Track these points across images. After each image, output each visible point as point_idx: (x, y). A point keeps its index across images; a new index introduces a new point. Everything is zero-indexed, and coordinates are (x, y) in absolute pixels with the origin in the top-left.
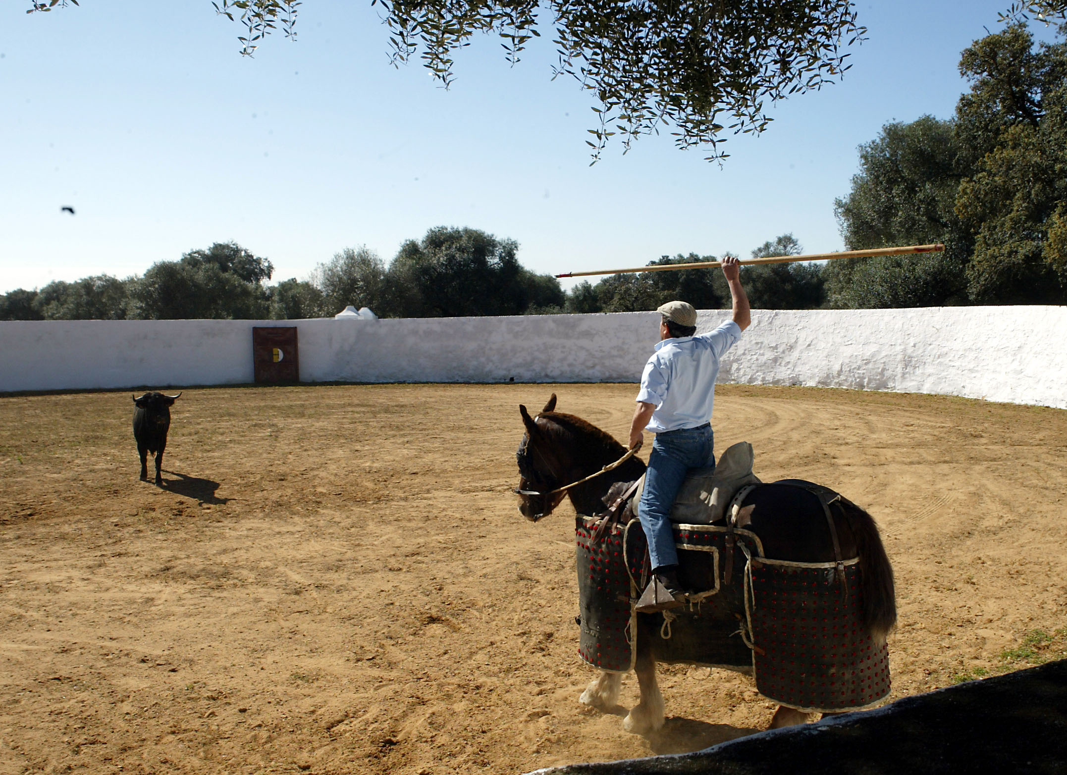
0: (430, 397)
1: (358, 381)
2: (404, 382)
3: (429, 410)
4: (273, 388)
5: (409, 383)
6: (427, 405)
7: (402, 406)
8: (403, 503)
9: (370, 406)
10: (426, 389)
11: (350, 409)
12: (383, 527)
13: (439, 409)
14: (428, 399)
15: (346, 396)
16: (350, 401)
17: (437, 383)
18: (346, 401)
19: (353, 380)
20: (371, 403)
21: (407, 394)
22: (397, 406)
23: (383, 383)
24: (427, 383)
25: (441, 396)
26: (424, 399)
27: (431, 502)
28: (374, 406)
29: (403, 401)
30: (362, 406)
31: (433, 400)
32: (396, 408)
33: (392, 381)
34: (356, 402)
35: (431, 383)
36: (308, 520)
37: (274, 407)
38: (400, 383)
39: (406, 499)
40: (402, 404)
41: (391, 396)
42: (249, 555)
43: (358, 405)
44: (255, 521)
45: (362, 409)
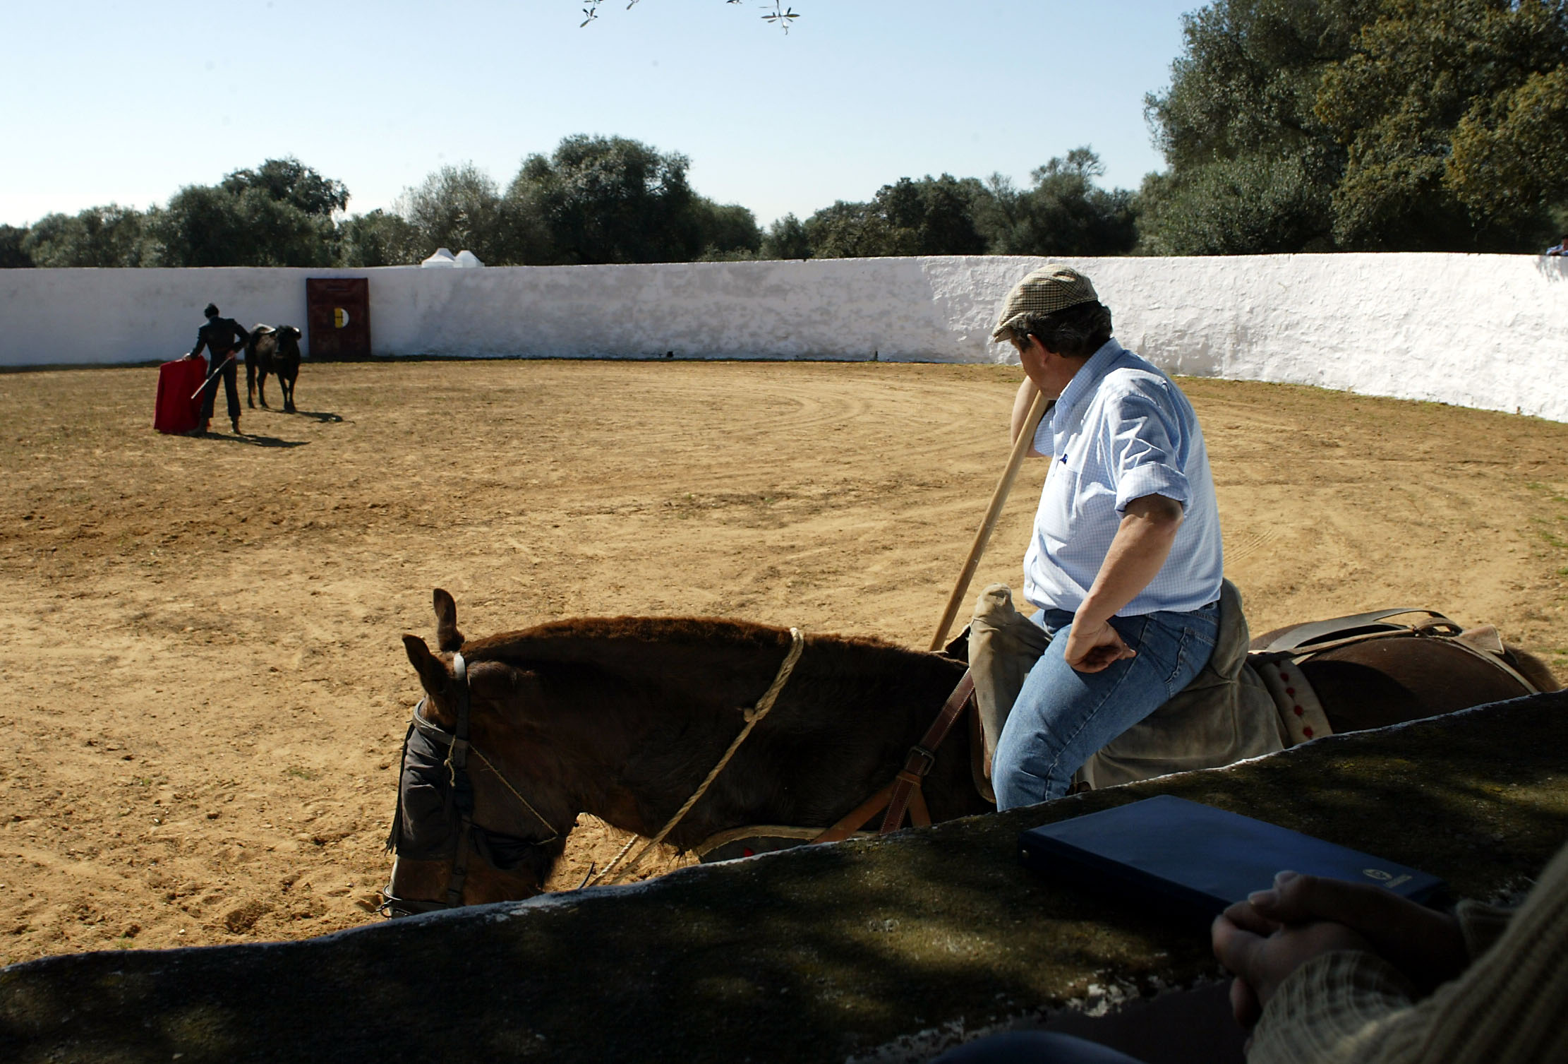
0: (551, 379)
1: (454, 355)
2: (518, 358)
3: (544, 398)
4: (334, 364)
5: (524, 359)
6: (544, 390)
7: (507, 391)
8: (484, 529)
9: (464, 390)
10: (546, 367)
11: (434, 394)
12: (449, 562)
13: (560, 396)
14: (547, 382)
15: (432, 377)
16: (436, 384)
17: (564, 359)
18: (432, 383)
19: (448, 354)
20: (466, 386)
21: (519, 374)
22: (501, 391)
23: (488, 359)
24: (550, 358)
25: (566, 378)
26: (541, 382)
27: (523, 529)
28: (469, 391)
29: (512, 384)
30: (453, 390)
31: (554, 382)
32: (499, 394)
33: (501, 356)
34: (445, 384)
35: (555, 358)
36: (347, 551)
37: (330, 390)
38: (511, 358)
39: (488, 523)
40: (510, 388)
41: (495, 376)
42: (258, 598)
43: (447, 389)
44: (275, 551)
45: (451, 394)
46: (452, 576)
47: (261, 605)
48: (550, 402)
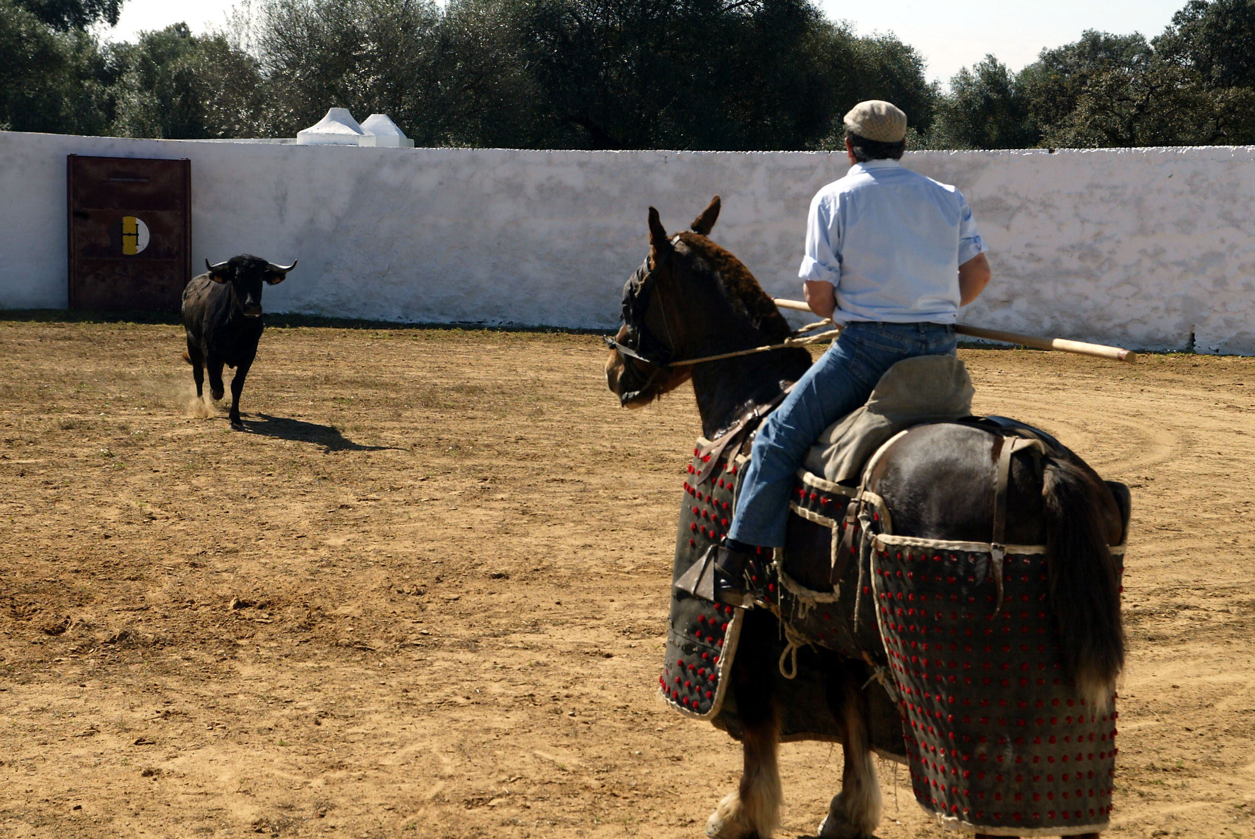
0: (550, 370)
1: (354, 316)
2: (479, 326)
3: (545, 405)
4: (120, 324)
5: (493, 329)
6: (541, 391)
7: (472, 390)
8: (465, 656)
9: (385, 385)
10: (537, 345)
11: (328, 392)
12: (408, 718)
13: (574, 403)
14: (544, 375)
15: (319, 358)
16: (329, 371)
17: (570, 331)
18: (319, 369)
19: (342, 314)
20: (387, 378)
21: (486, 359)
22: (459, 389)
23: (421, 326)
24: (543, 329)
25: (580, 368)
26: (532, 374)
27: (542, 658)
28: (394, 387)
29: (476, 376)
30: (365, 384)
31: (557, 376)
32: (456, 395)
33: (446, 320)
34: (347, 373)
35: (554, 330)
36: (203, 691)
37: (121, 376)
38: (467, 326)
39: (472, 645)
40: (472, 383)
41: (441, 360)
42: (35, 780)
43: (352, 382)
44: (57, 687)
45: (361, 392)
46: (418, 747)
47: (43, 793)
48: (557, 416)
